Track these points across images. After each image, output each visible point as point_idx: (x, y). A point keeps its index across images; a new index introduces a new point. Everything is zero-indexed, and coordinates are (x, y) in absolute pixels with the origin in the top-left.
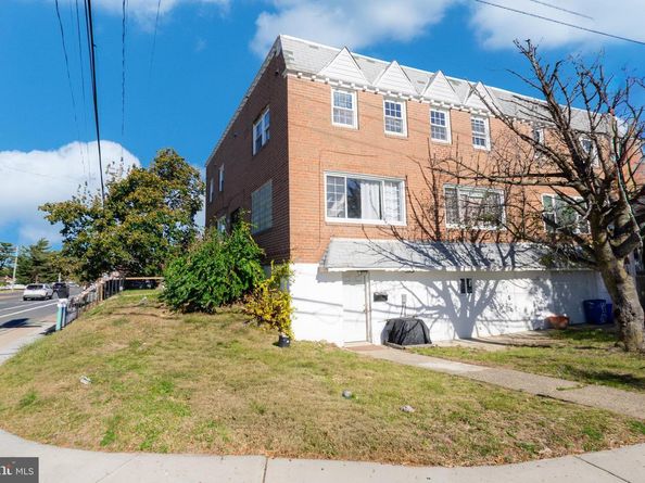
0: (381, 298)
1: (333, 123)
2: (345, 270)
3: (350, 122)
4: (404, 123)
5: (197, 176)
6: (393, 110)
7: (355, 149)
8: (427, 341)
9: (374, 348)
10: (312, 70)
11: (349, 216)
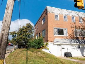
0: (63, 48)
1: (55, 20)
2: (57, 44)
3: (58, 19)
4: (67, 19)
5: (33, 27)
6: (65, 17)
7: (59, 24)
8: (71, 56)
9: (62, 57)
10: (52, 11)
11: (58, 35)
